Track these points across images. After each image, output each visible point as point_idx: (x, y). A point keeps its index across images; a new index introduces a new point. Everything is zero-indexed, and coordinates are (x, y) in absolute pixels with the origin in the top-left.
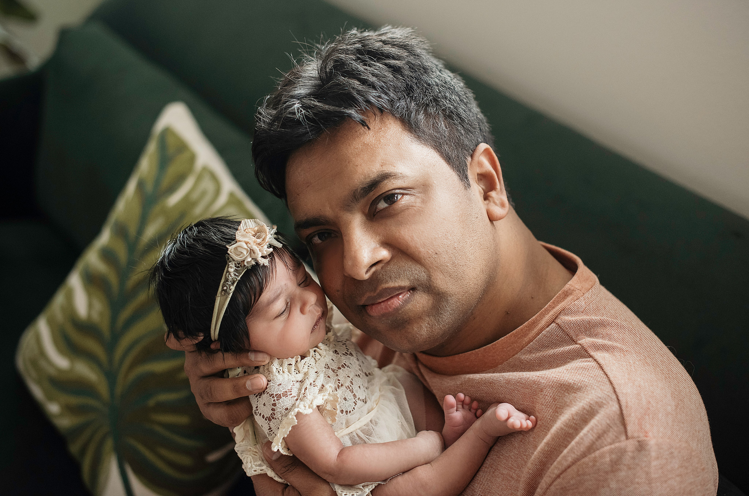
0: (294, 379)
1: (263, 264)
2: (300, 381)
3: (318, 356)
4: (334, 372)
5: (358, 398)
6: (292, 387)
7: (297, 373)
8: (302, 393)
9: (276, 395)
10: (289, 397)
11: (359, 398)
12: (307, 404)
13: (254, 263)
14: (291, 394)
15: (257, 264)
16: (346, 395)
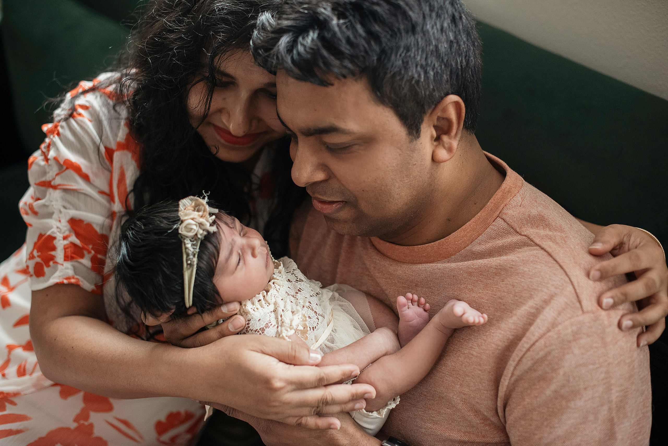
0: (269, 311)
1: (214, 232)
2: (273, 311)
3: (278, 287)
4: (294, 297)
5: (318, 314)
6: (270, 318)
7: (268, 306)
8: (280, 320)
9: (260, 329)
10: (270, 327)
12: (288, 328)
13: (205, 233)
14: (272, 324)
15: (208, 232)
16: (309, 314)
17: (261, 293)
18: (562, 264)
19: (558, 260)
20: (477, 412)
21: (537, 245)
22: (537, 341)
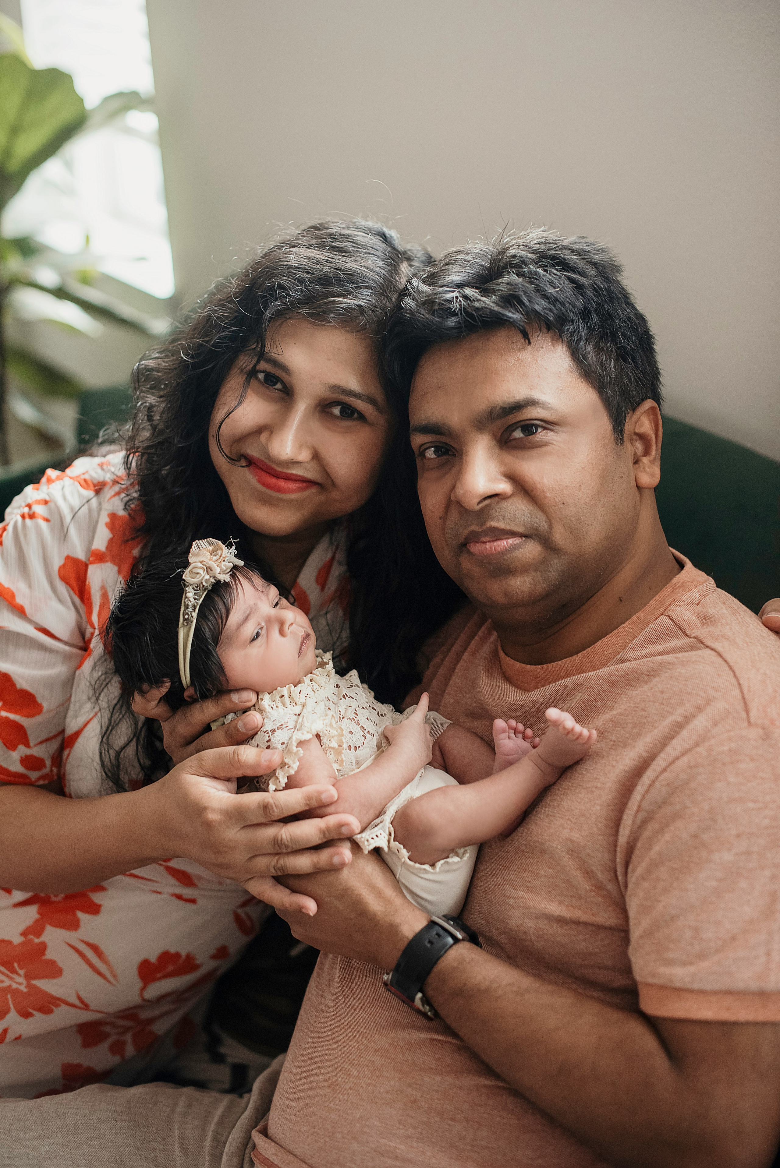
0: (292, 712)
1: (225, 581)
2: (299, 715)
3: (315, 686)
4: (335, 704)
5: (367, 731)
6: (288, 720)
7: (293, 706)
9: (270, 731)
10: (284, 729)
11: (369, 731)
13: (213, 582)
14: (287, 726)
15: (218, 582)
16: (351, 728)
17: (287, 686)
18: (732, 664)
19: (729, 660)
20: (589, 874)
21: (707, 647)
22: (677, 758)
